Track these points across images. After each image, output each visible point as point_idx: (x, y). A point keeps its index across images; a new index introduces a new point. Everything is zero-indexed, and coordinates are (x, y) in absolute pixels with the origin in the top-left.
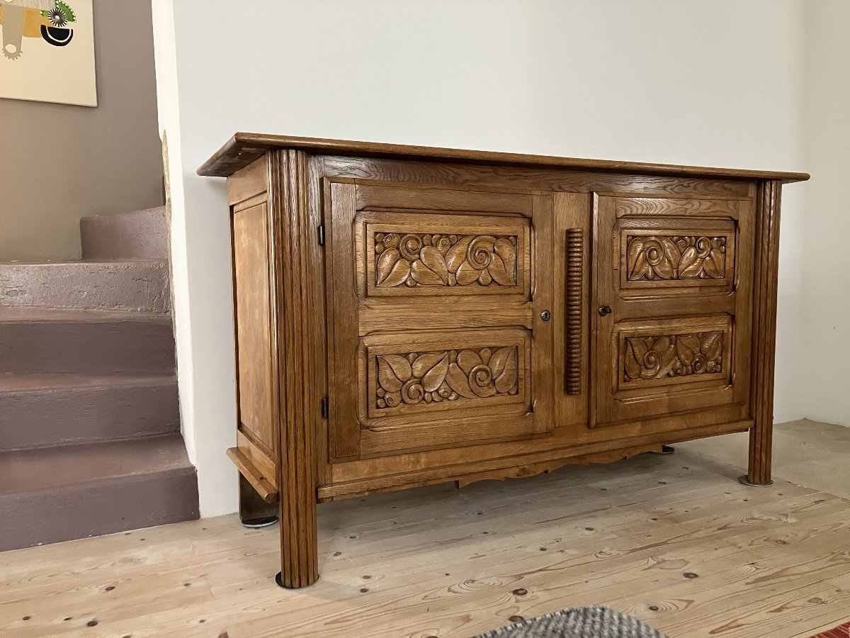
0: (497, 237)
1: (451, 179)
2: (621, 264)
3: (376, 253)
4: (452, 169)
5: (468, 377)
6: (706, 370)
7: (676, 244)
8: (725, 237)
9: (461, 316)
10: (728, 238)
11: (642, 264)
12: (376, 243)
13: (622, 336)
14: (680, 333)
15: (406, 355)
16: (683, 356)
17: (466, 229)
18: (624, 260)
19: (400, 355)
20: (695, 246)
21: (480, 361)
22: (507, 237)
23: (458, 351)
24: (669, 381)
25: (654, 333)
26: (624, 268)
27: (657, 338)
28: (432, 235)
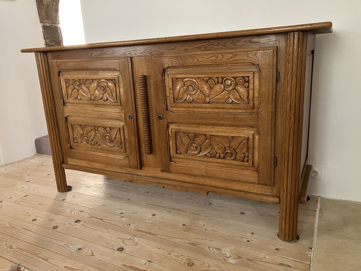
0: (107, 80)
1: (89, 55)
2: (170, 94)
3: (66, 87)
4: (90, 51)
5: (102, 137)
6: (235, 158)
7: (207, 82)
8: (248, 77)
9: (96, 113)
10: (250, 78)
11: (183, 94)
12: (66, 83)
13: (173, 131)
14: (212, 134)
15: (80, 126)
16: (216, 148)
17: (94, 77)
18: (171, 91)
19: (79, 125)
20: (222, 83)
21: (106, 132)
22: (112, 80)
23: (98, 127)
24: (206, 159)
25: (193, 132)
26: (172, 96)
27: (196, 135)
28: (83, 79)
